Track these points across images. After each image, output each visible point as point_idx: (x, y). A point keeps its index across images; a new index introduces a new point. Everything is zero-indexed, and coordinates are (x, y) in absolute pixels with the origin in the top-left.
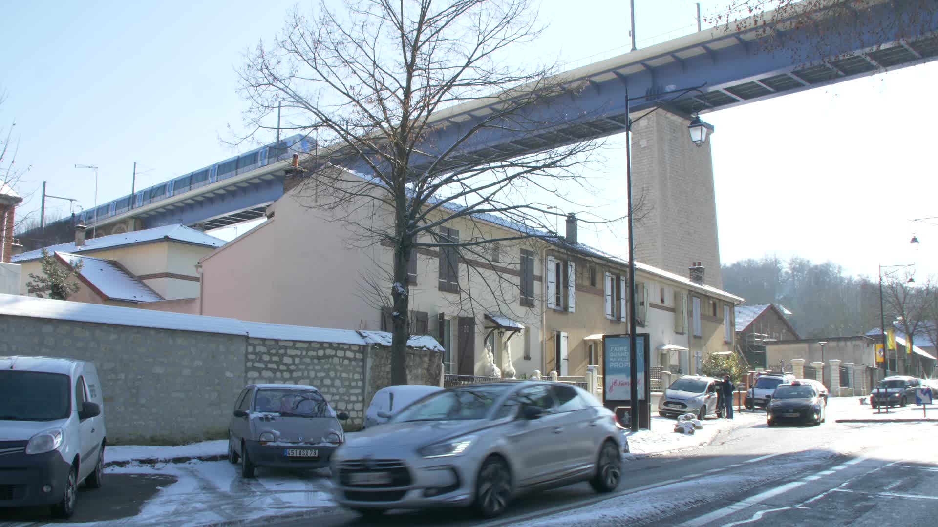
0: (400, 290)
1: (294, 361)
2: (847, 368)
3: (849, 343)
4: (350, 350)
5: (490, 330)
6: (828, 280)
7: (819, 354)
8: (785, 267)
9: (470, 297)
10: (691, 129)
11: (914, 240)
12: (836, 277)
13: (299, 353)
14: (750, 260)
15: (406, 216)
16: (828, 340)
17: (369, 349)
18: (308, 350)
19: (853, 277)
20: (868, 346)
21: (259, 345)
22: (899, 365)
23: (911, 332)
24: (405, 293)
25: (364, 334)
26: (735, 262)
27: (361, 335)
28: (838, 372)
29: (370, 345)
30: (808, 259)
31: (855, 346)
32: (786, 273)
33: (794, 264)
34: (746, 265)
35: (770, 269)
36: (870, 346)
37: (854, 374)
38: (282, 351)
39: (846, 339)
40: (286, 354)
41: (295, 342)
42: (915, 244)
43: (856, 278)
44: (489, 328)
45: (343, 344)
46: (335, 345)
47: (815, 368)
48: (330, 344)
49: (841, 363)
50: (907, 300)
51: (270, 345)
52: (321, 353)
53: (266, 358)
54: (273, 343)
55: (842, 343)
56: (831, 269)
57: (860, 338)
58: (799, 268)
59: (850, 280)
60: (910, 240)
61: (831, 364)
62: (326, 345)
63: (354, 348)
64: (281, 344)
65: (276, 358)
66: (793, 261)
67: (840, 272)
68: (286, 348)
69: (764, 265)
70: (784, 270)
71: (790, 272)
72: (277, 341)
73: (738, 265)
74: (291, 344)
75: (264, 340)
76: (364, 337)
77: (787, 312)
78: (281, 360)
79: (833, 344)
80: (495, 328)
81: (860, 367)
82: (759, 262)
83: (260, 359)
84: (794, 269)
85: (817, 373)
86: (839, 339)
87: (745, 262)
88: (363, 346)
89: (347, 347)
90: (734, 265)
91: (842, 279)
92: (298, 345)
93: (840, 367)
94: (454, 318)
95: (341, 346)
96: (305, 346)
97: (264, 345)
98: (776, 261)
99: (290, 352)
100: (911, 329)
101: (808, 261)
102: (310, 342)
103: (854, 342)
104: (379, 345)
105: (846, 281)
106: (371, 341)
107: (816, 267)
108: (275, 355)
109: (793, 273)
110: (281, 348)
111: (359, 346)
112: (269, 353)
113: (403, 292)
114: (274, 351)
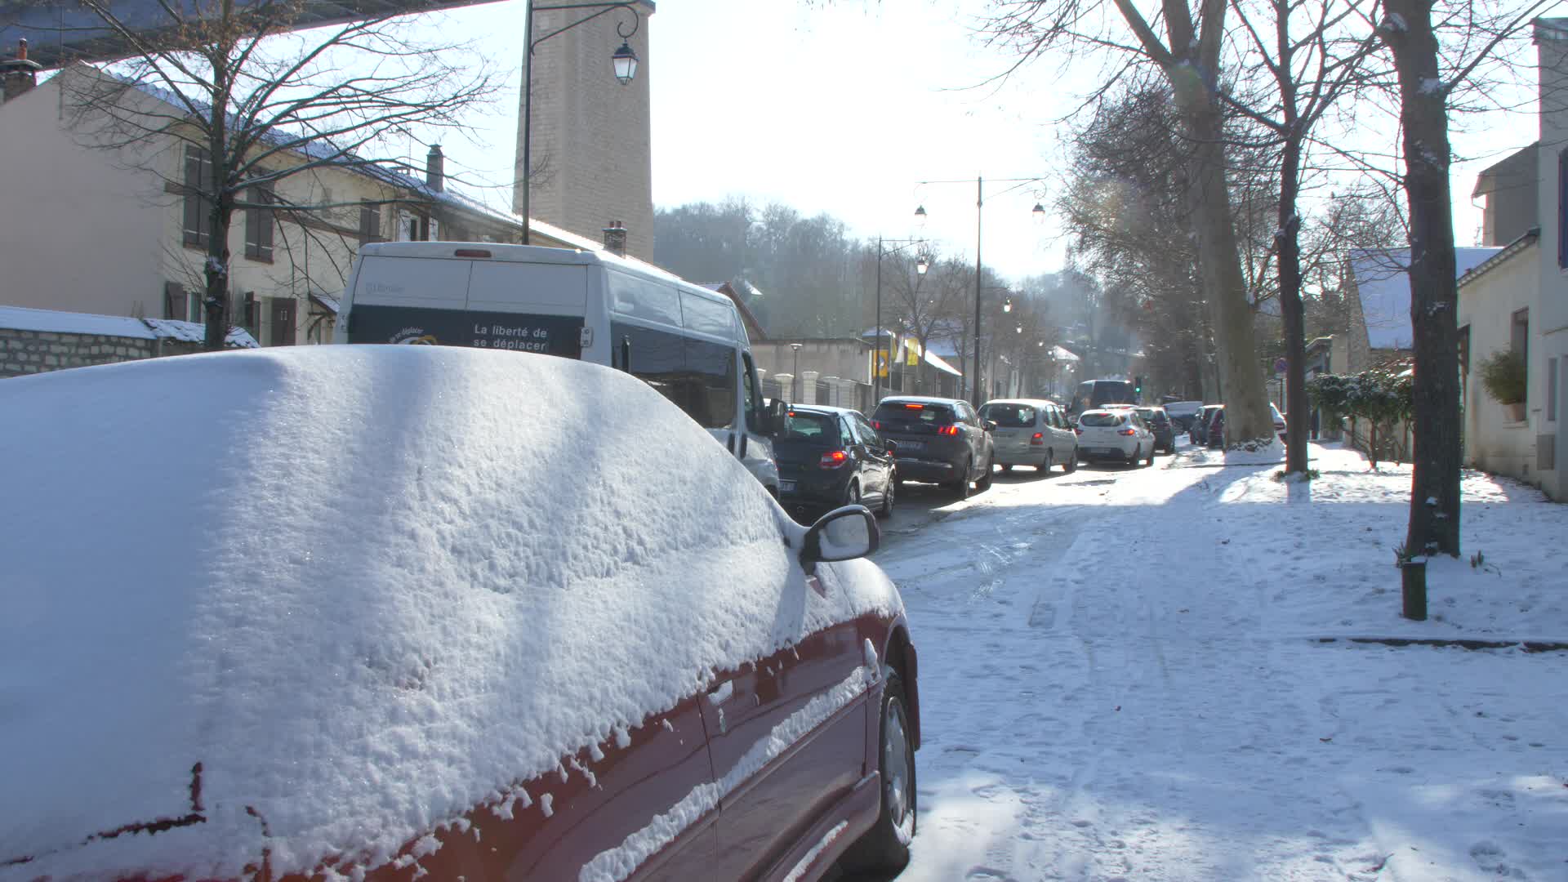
0: (218, 267)
1: (59, 361)
2: (828, 384)
3: (834, 347)
4: (134, 346)
5: (317, 317)
6: (822, 243)
7: (791, 362)
8: (758, 219)
9: (307, 278)
10: (616, 61)
11: (921, 211)
12: (835, 240)
13: (65, 349)
14: (702, 205)
15: (225, 165)
16: (804, 341)
17: (160, 345)
18: (78, 346)
19: (860, 242)
20: (861, 353)
21: (12, 338)
22: (906, 381)
23: (924, 334)
24: (224, 271)
25: (153, 324)
26: (679, 206)
27: (147, 324)
28: (815, 390)
29: (162, 339)
30: (794, 209)
31: (843, 352)
32: (759, 229)
33: (771, 216)
34: (696, 212)
35: (735, 220)
36: (865, 353)
37: (838, 393)
38: (44, 348)
39: (831, 341)
40: (49, 352)
41: (60, 334)
42: (921, 217)
43: (864, 243)
44: (316, 314)
45: (126, 338)
46: (114, 340)
47: (780, 383)
48: (108, 337)
49: (820, 376)
50: (921, 289)
51: (28, 339)
52: (95, 350)
53: (22, 357)
54: (31, 336)
55: (824, 348)
56: (828, 227)
57: (852, 341)
58: (780, 221)
59: (856, 244)
60: (915, 211)
61: (805, 377)
62: (102, 340)
63: (140, 344)
64: (42, 337)
65: (35, 358)
66: (771, 210)
67: (841, 233)
68: (49, 343)
69: (724, 215)
70: (755, 224)
71: (765, 228)
72: (36, 333)
73: (683, 212)
74: (54, 338)
75: (18, 331)
76: (152, 328)
77: (755, 291)
78: (43, 360)
79: (811, 348)
80: (323, 315)
81: (849, 383)
82: (717, 208)
83: (15, 359)
84: (770, 224)
85: (783, 390)
86: (820, 341)
87: (695, 207)
88: (152, 341)
89: (131, 342)
90: (677, 212)
91: (843, 244)
92: (65, 339)
93: (818, 382)
94: (266, 299)
95: (122, 340)
96: (74, 340)
97: (20, 339)
98: (744, 209)
99: (55, 349)
100: (924, 330)
101: (795, 212)
102: (81, 335)
103: (841, 347)
104: (172, 339)
105: (849, 247)
106: (162, 334)
107: (805, 222)
108: (34, 353)
109: (768, 229)
110: (42, 342)
111: (146, 340)
112: (25, 350)
113: (221, 270)
114: (31, 348)
